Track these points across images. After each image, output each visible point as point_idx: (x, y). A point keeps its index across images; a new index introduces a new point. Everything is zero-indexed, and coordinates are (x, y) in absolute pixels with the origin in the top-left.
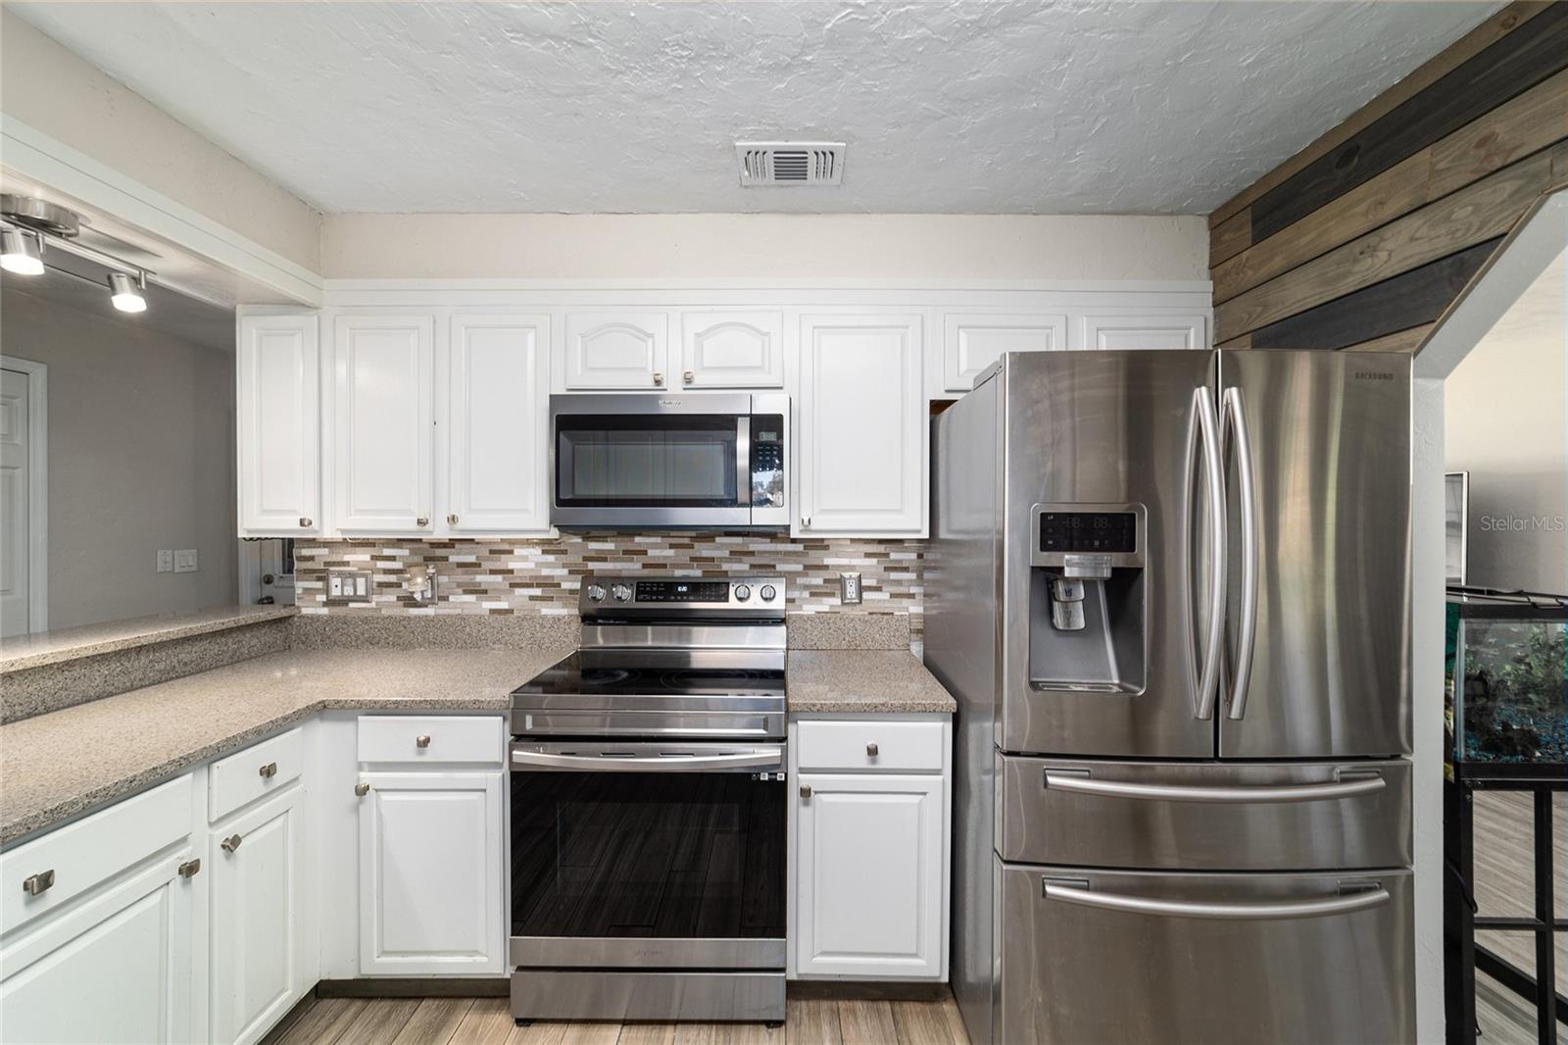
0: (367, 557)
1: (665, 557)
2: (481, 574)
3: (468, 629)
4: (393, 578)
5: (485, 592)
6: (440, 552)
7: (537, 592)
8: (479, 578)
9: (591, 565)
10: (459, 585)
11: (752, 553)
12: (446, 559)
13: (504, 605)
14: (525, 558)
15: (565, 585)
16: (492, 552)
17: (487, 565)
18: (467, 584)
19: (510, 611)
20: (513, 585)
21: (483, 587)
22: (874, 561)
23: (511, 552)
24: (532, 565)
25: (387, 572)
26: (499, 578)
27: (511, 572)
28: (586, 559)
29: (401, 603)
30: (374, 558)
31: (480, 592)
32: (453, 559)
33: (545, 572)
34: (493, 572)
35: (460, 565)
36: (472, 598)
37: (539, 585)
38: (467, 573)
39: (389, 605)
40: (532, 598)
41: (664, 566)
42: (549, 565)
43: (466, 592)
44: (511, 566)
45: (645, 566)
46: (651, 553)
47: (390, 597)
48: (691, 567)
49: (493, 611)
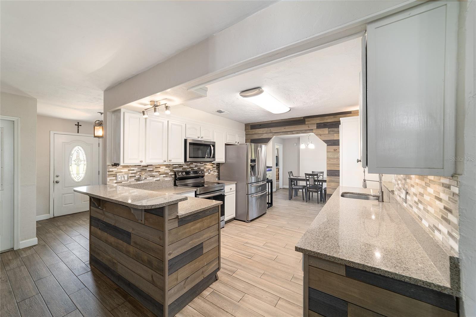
0: (127, 170)
1: (186, 167)
2: (153, 172)
3: (152, 185)
4: (133, 175)
5: (154, 176)
6: (145, 168)
7: (165, 175)
8: (153, 173)
9: (174, 169)
10: (149, 175)
11: (198, 166)
12: (146, 170)
13: (158, 179)
14: (162, 169)
15: (170, 174)
16: (156, 167)
17: (155, 170)
18: (151, 175)
19: (160, 180)
20: (160, 174)
21: (154, 175)
22: (211, 166)
23: (160, 167)
24: (163, 170)
25: (132, 173)
26: (157, 173)
27: (160, 172)
28: (173, 168)
29: (136, 181)
30: (129, 170)
31: (153, 176)
32: (148, 169)
33: (166, 171)
34: (156, 172)
35: (149, 171)
36: (151, 178)
37: (165, 174)
38: (150, 172)
39: (132, 181)
40: (164, 177)
41: (185, 169)
42: (167, 170)
43: (150, 177)
44: (160, 170)
45: (183, 169)
46: (184, 166)
47: (133, 179)
48: (189, 169)
49: (156, 180)
